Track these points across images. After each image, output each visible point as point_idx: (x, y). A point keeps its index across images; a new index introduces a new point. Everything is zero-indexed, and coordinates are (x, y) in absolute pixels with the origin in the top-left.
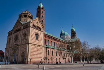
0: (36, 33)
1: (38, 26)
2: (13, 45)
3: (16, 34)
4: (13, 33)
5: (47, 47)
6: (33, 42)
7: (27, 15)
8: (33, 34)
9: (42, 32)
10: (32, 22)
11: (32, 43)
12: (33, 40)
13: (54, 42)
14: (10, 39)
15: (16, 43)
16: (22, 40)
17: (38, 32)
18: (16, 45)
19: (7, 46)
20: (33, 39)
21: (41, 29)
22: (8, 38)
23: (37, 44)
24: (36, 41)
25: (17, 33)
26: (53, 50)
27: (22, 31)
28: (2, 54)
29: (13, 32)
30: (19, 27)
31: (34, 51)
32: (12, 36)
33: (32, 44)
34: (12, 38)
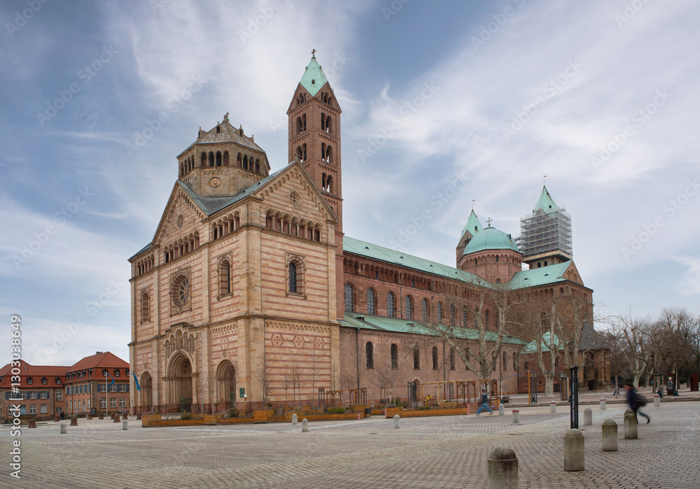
0: (289, 258)
1: (300, 215)
2: (168, 327)
3: (174, 267)
4: (156, 264)
5: (360, 324)
6: (276, 306)
7: (226, 153)
8: (271, 264)
9: (327, 245)
10: (259, 201)
11: (269, 313)
12: (271, 299)
13: (409, 296)
14: (146, 296)
15: (184, 315)
16: (215, 300)
17: (304, 252)
18: (185, 325)
19: (135, 333)
20: (273, 292)
21: (318, 233)
22: (135, 290)
23: (302, 316)
24: (294, 300)
25: (182, 263)
26: (397, 341)
27: (205, 251)
28: (117, 370)
29: (159, 258)
30: (186, 231)
31: (282, 351)
32: (155, 281)
33: (272, 318)
34: (155, 287)
